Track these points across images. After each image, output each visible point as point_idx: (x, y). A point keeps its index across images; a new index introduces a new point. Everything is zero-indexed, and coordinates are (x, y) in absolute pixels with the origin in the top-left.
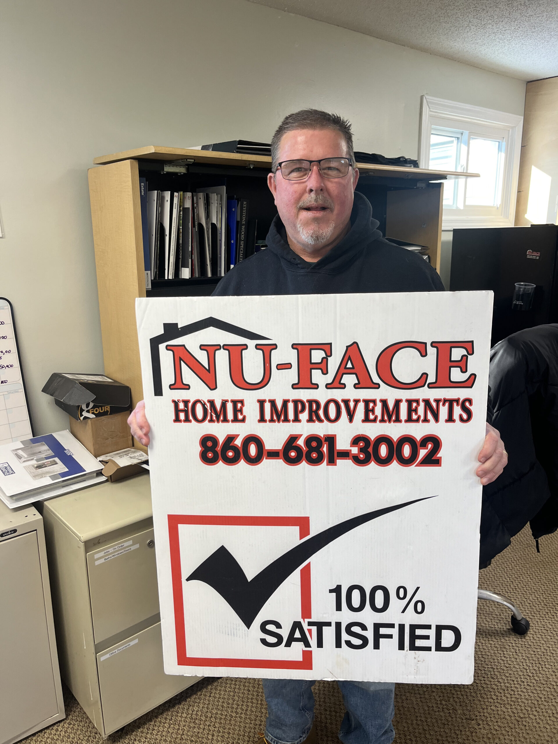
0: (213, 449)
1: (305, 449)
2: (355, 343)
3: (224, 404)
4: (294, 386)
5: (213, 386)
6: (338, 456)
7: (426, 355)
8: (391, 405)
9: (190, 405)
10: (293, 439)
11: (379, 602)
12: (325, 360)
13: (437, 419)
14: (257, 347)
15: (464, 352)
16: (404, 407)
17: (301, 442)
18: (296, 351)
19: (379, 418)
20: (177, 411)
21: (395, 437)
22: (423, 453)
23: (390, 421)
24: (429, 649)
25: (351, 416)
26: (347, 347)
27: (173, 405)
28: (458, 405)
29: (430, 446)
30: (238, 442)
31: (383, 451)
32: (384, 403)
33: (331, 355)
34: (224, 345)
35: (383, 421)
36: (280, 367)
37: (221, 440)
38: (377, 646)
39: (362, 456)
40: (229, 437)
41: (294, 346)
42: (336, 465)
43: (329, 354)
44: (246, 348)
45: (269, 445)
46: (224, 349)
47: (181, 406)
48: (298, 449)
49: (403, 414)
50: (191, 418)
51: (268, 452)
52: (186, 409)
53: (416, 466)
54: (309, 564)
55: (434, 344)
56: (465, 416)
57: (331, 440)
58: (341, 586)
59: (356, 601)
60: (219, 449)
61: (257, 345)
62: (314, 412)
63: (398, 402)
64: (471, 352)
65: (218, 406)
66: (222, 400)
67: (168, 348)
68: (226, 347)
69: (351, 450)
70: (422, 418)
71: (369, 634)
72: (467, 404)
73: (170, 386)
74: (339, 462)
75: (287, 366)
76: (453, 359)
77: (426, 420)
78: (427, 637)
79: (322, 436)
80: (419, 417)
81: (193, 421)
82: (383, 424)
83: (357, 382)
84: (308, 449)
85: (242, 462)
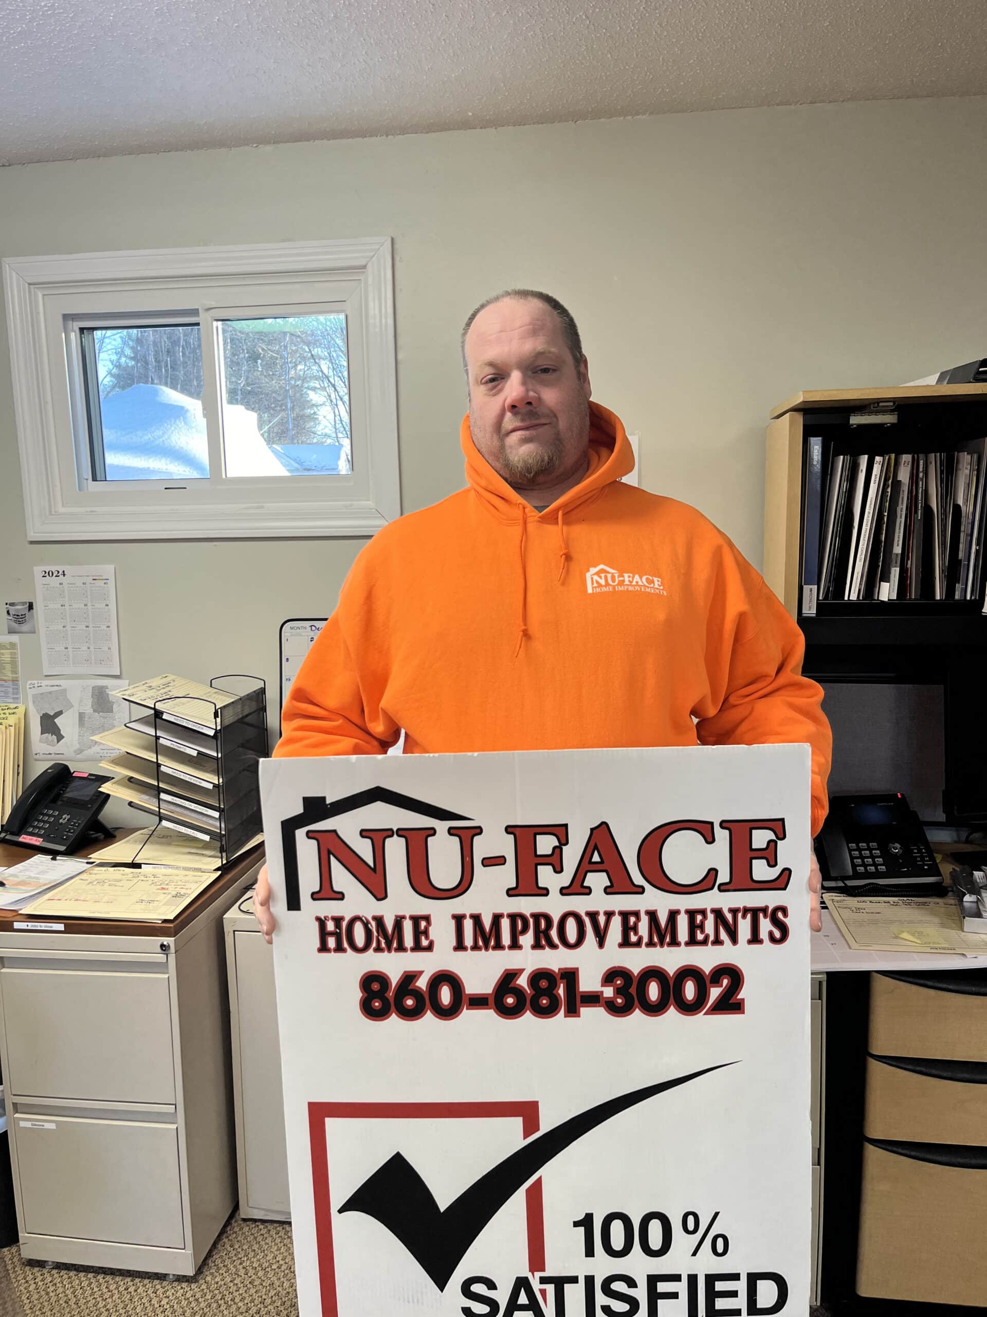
0: (381, 994)
1: (529, 992)
2: (604, 825)
3: (398, 922)
4: (510, 892)
5: (380, 894)
6: (582, 1002)
7: (713, 841)
8: (663, 919)
9: (344, 924)
10: (510, 976)
11: (655, 1239)
12: (557, 850)
13: (734, 940)
14: (451, 831)
15: (769, 835)
16: (683, 923)
17: (522, 981)
18: (512, 836)
19: (645, 939)
20: (324, 934)
21: (671, 970)
22: (715, 993)
23: (662, 945)
24: (737, 1313)
25: (601, 937)
26: (592, 830)
27: (316, 924)
28: (765, 917)
29: (725, 982)
30: (422, 983)
31: (653, 991)
32: (652, 915)
33: (567, 843)
34: (398, 830)
35: (651, 944)
36: (488, 862)
37: (395, 979)
39: (619, 1001)
40: (407, 976)
41: (509, 829)
42: (579, 1016)
43: (564, 840)
44: (434, 835)
45: (472, 988)
46: (399, 836)
47: (330, 926)
48: (518, 992)
49: (683, 934)
50: (346, 945)
51: (470, 999)
52: (338, 931)
53: (705, 1014)
54: (539, 1181)
55: (724, 825)
56: (777, 934)
57: (570, 976)
58: (592, 1214)
59: (618, 1240)
60: (391, 994)
61: (450, 829)
62: (543, 932)
63: (673, 915)
64: (781, 835)
65: (389, 925)
66: (396, 916)
68: (401, 832)
69: (602, 992)
70: (712, 938)
71: (641, 1293)
72: (780, 915)
73: (313, 894)
74: (584, 1011)
75: (499, 861)
76: (755, 846)
77: (718, 942)
78: (734, 1294)
79: (557, 971)
80: (707, 937)
81: (349, 950)
82: (651, 950)
83: (609, 884)
84: (534, 992)
85: (429, 1016)
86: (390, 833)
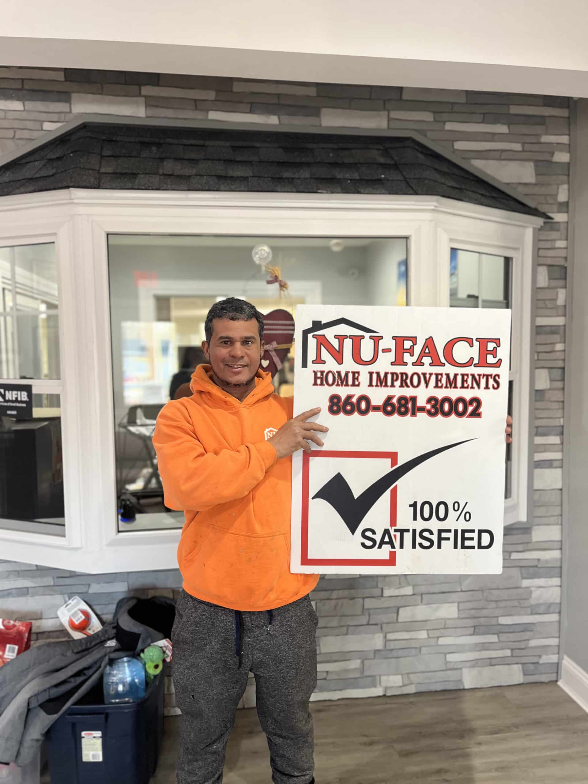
0: (337, 404)
1: (397, 405)
2: (431, 337)
3: (347, 374)
4: (392, 364)
5: (340, 361)
6: (418, 411)
7: (473, 346)
8: (452, 377)
9: (325, 374)
10: (390, 398)
11: (442, 513)
12: (412, 347)
13: (479, 387)
14: (371, 337)
15: (494, 345)
16: (459, 378)
17: (395, 401)
18: (395, 341)
19: (444, 385)
20: (316, 378)
21: (454, 398)
22: (470, 409)
23: (450, 388)
24: (473, 547)
25: (427, 384)
26: (426, 340)
27: (313, 374)
28: (491, 378)
29: (475, 404)
30: (354, 400)
31: (446, 407)
32: (448, 375)
34: (350, 336)
35: (446, 387)
36: (384, 351)
37: (343, 398)
38: (439, 547)
39: (433, 410)
40: (348, 397)
41: (394, 338)
42: (416, 416)
43: (415, 344)
44: (364, 338)
45: (374, 403)
47: (319, 375)
48: (393, 405)
49: (459, 383)
50: (324, 383)
51: (373, 407)
52: (322, 377)
54: (396, 486)
55: (477, 340)
56: (496, 386)
57: (414, 399)
58: (417, 502)
59: (426, 513)
60: (341, 404)
61: (370, 336)
62: (404, 380)
63: (456, 375)
64: (499, 345)
65: (343, 375)
66: (346, 371)
67: (314, 336)
68: (351, 337)
69: (426, 407)
70: (470, 386)
71: (435, 538)
72: (497, 378)
73: (313, 361)
74: (418, 414)
75: (389, 350)
76: (488, 349)
77: (472, 388)
78: (472, 539)
79: (408, 397)
80: (468, 385)
81: (326, 385)
82: (447, 389)
83: (431, 362)
84: (399, 405)
85: (356, 414)
86: (346, 337)
